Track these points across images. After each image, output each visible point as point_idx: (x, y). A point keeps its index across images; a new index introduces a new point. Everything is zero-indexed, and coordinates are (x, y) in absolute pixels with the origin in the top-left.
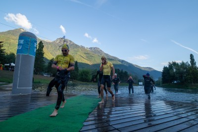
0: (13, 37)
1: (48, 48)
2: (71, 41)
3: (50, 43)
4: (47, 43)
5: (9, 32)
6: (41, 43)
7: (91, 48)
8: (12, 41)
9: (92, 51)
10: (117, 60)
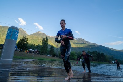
0: (36, 36)
1: (52, 40)
3: (53, 38)
4: (52, 38)
5: (34, 34)
6: (47, 38)
8: (35, 38)
9: (77, 40)
10: (95, 45)
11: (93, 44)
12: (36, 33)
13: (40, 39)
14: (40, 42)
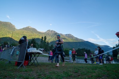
0: (26, 31)
2: (55, 31)
3: (43, 33)
5: (23, 29)
7: (66, 35)
8: (25, 33)
9: (67, 36)
10: (83, 41)
11: (81, 40)
12: (26, 28)
13: (30, 34)
14: (30, 37)
